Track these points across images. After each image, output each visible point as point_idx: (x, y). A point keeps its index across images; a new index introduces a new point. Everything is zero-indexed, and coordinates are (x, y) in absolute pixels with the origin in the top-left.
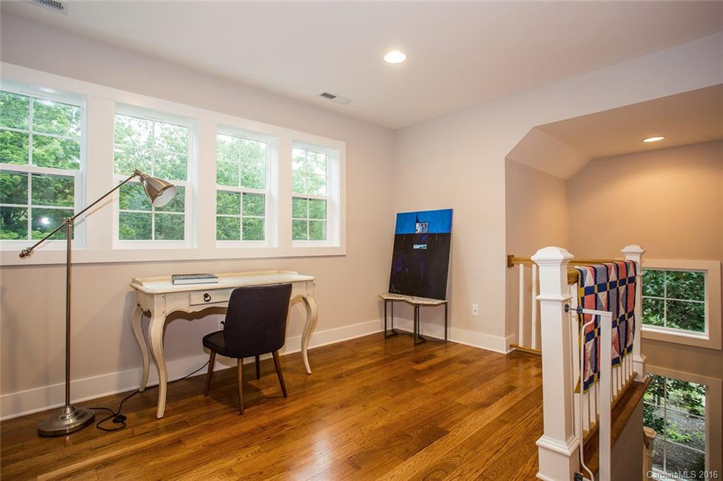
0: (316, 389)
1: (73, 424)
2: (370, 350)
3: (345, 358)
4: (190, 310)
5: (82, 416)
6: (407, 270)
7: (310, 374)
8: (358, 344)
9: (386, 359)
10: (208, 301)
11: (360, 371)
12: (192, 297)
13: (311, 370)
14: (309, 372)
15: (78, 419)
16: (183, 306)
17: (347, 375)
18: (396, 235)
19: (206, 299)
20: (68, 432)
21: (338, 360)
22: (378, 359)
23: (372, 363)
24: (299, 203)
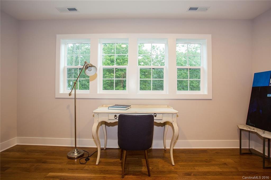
0: (169, 177)
1: (77, 155)
2: (223, 160)
3: (201, 161)
4: (109, 122)
5: (79, 153)
6: (261, 111)
7: (174, 165)
8: (217, 153)
9: (232, 172)
10: (116, 118)
11: (206, 175)
12: (109, 116)
13: (175, 164)
14: (173, 164)
15: (78, 154)
16: (106, 119)
17: (194, 175)
18: (253, 87)
19: (115, 117)
20: (76, 158)
21: (196, 161)
22: (225, 170)
23: (218, 172)
24: (182, 72)
